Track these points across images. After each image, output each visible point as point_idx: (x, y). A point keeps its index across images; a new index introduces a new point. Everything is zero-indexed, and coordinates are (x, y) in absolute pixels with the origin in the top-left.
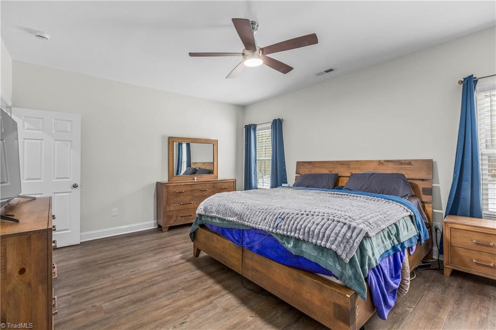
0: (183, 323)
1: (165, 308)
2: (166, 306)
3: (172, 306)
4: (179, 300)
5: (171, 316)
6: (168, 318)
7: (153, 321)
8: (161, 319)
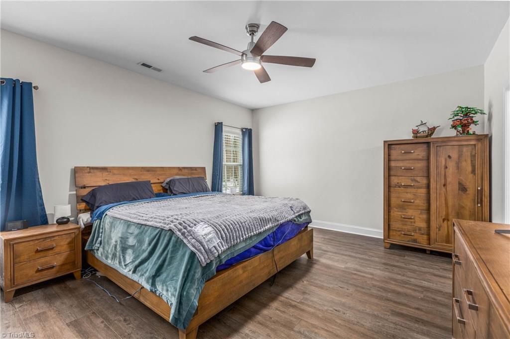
0: (336, 310)
1: (331, 330)
2: (327, 331)
3: (323, 326)
4: (311, 324)
5: (336, 320)
6: (339, 321)
7: (351, 329)
8: (345, 326)
